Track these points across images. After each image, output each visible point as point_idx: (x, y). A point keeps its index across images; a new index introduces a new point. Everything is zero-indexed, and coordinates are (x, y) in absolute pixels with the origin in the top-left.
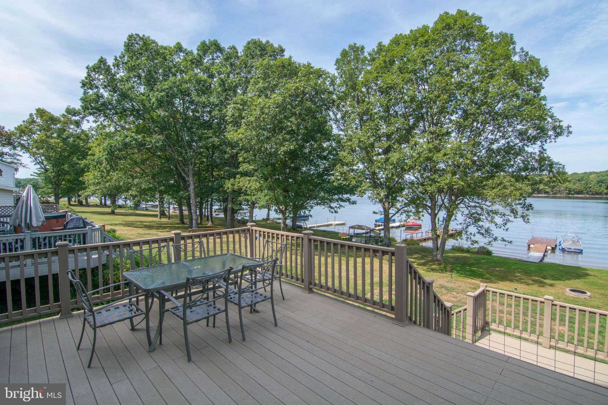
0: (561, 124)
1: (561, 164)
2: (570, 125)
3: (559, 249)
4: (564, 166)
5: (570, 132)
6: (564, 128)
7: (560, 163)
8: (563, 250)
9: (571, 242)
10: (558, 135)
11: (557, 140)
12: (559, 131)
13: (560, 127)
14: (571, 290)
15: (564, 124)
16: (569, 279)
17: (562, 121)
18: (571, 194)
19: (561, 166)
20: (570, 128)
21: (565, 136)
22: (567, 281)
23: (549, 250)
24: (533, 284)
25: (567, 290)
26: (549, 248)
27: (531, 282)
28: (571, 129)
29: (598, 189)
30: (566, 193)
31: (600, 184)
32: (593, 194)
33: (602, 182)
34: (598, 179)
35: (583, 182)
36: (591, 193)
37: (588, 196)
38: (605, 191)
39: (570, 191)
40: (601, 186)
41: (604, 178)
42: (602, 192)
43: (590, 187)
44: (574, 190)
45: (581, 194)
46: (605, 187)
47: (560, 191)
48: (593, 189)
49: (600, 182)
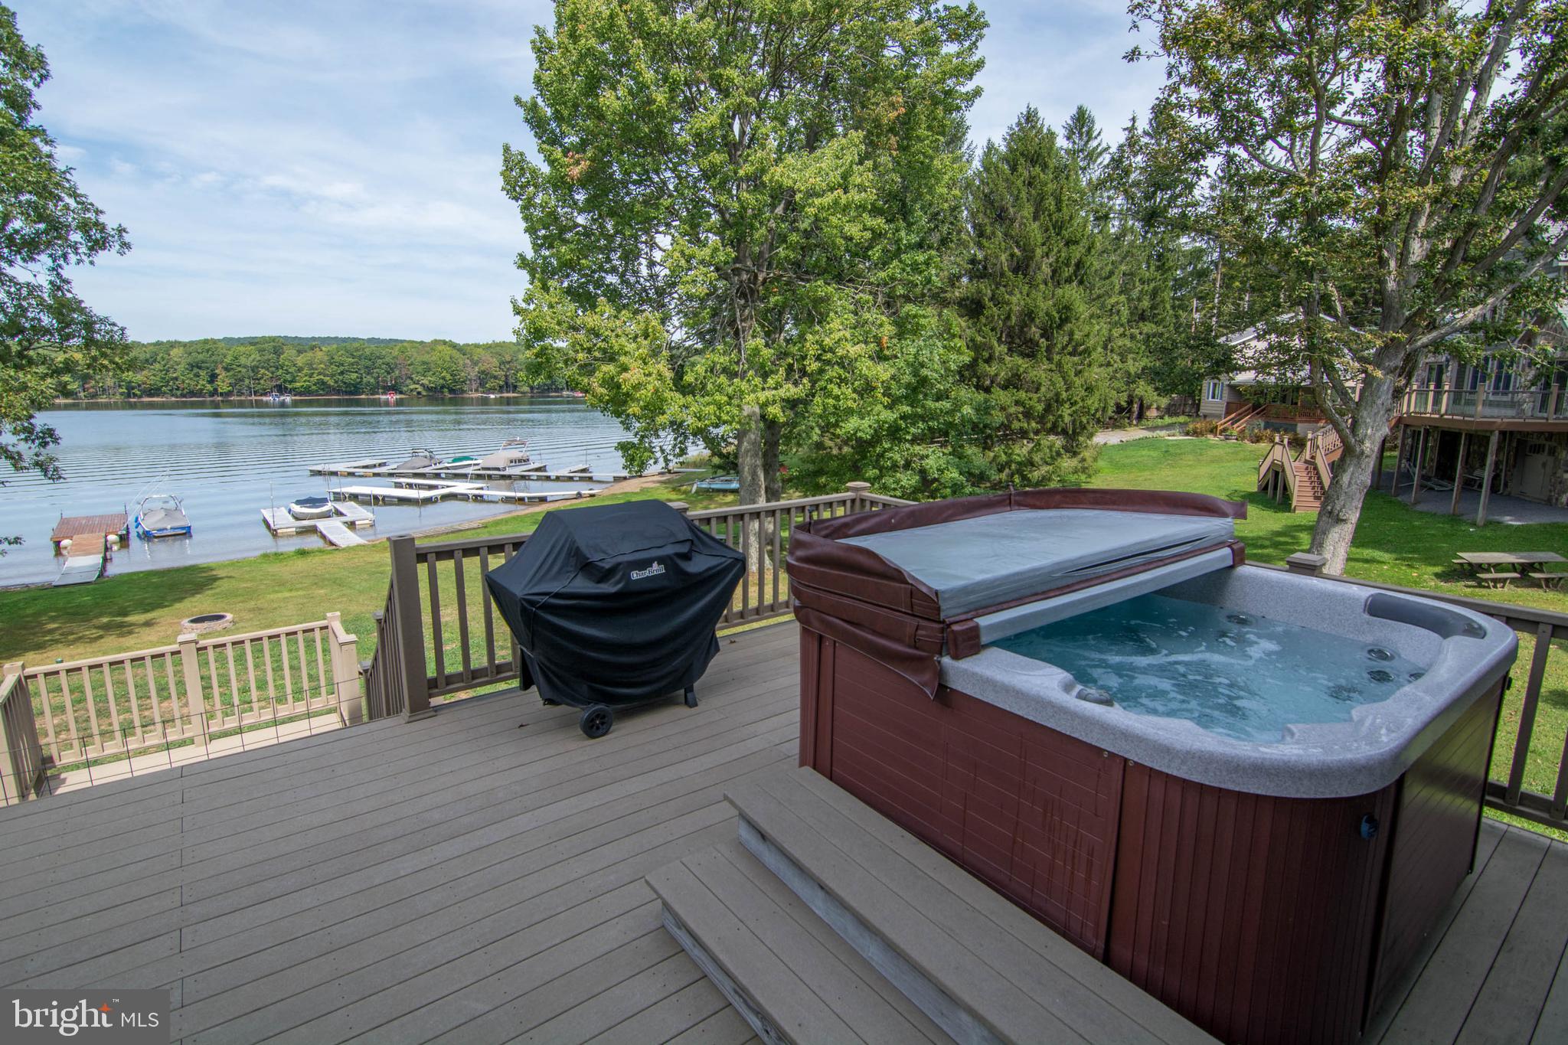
0: (102, 219)
1: (114, 324)
2: (124, 226)
3: (139, 536)
4: (123, 329)
5: (126, 245)
6: (109, 230)
7: (112, 320)
8: (147, 536)
9: (163, 514)
10: (98, 245)
11: (95, 259)
12: (98, 236)
13: (102, 228)
14: (193, 621)
15: (110, 221)
16: (180, 599)
17: (101, 212)
18: (136, 398)
19: (116, 329)
20: (124, 234)
21: (114, 251)
22: (177, 605)
23: (115, 543)
24: (101, 637)
25: (185, 622)
26: (112, 538)
27: (95, 633)
28: (127, 238)
29: (193, 383)
30: (122, 394)
31: (196, 370)
32: (183, 396)
33: (200, 368)
34: (189, 360)
35: (157, 366)
36: (179, 393)
37: (173, 399)
38: (209, 387)
39: (130, 388)
40: (197, 375)
41: (201, 357)
42: (202, 390)
43: (176, 379)
44: (139, 386)
45: (158, 396)
46: (207, 378)
47: (104, 390)
48: (183, 382)
49: (195, 366)
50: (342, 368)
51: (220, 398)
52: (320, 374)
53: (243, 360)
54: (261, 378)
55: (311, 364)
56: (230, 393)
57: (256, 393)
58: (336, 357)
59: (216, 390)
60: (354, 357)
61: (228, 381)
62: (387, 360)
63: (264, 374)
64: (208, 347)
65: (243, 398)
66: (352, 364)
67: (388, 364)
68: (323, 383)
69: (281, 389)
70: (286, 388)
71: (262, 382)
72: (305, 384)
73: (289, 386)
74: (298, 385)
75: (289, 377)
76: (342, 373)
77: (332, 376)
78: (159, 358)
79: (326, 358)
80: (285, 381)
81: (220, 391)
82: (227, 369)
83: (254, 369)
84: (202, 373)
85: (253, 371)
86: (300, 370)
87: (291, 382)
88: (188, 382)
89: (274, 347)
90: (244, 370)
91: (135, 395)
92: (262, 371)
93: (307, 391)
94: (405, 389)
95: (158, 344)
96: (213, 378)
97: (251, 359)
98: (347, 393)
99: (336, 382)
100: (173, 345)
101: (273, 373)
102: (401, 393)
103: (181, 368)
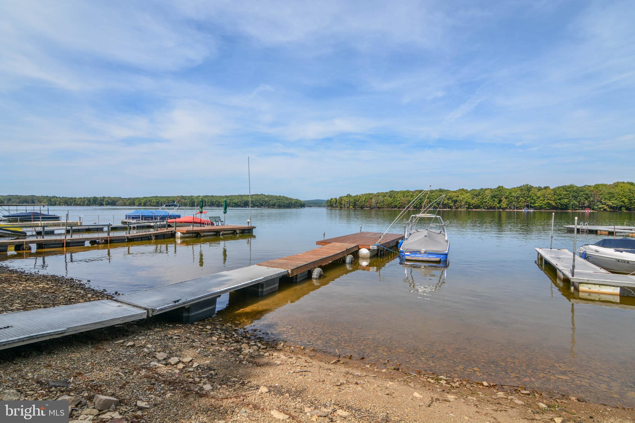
9: (424, 235)
29: (492, 204)
30: (466, 208)
31: (494, 198)
32: (488, 209)
33: (495, 197)
34: (492, 194)
35: (480, 197)
36: (486, 207)
37: (484, 210)
38: (498, 205)
39: (469, 205)
40: (494, 201)
41: (497, 193)
42: (495, 206)
43: (486, 202)
44: (473, 204)
45: (479, 209)
46: (498, 201)
47: (461, 206)
48: (488, 203)
49: (494, 197)
50: (560, 197)
51: (502, 210)
52: (548, 200)
53: (513, 194)
54: (520, 202)
55: (544, 195)
56: (506, 208)
57: (517, 208)
58: (558, 192)
59: (500, 207)
60: (567, 191)
61: (506, 203)
62: (586, 192)
63: (522, 200)
64: (500, 189)
65: (511, 210)
66: (566, 195)
67: (586, 194)
68: (549, 204)
69: (528, 206)
70: (531, 206)
71: (520, 203)
72: (540, 205)
73: (532, 205)
74: (537, 205)
75: (533, 201)
76: (560, 199)
77: (554, 200)
78: (481, 194)
79: (552, 192)
80: (531, 203)
81: (502, 207)
82: (506, 198)
83: (517, 198)
84: (496, 199)
85: (517, 199)
86: (540, 197)
87: (533, 203)
88: (491, 203)
89: (528, 188)
90: (513, 198)
91: (471, 208)
92: (521, 198)
93: (541, 208)
94: (596, 207)
95: (482, 189)
96: (500, 201)
97: (516, 193)
98: (561, 209)
99: (556, 203)
100: (486, 189)
101: (526, 199)
102: (593, 209)
103: (488, 198)
